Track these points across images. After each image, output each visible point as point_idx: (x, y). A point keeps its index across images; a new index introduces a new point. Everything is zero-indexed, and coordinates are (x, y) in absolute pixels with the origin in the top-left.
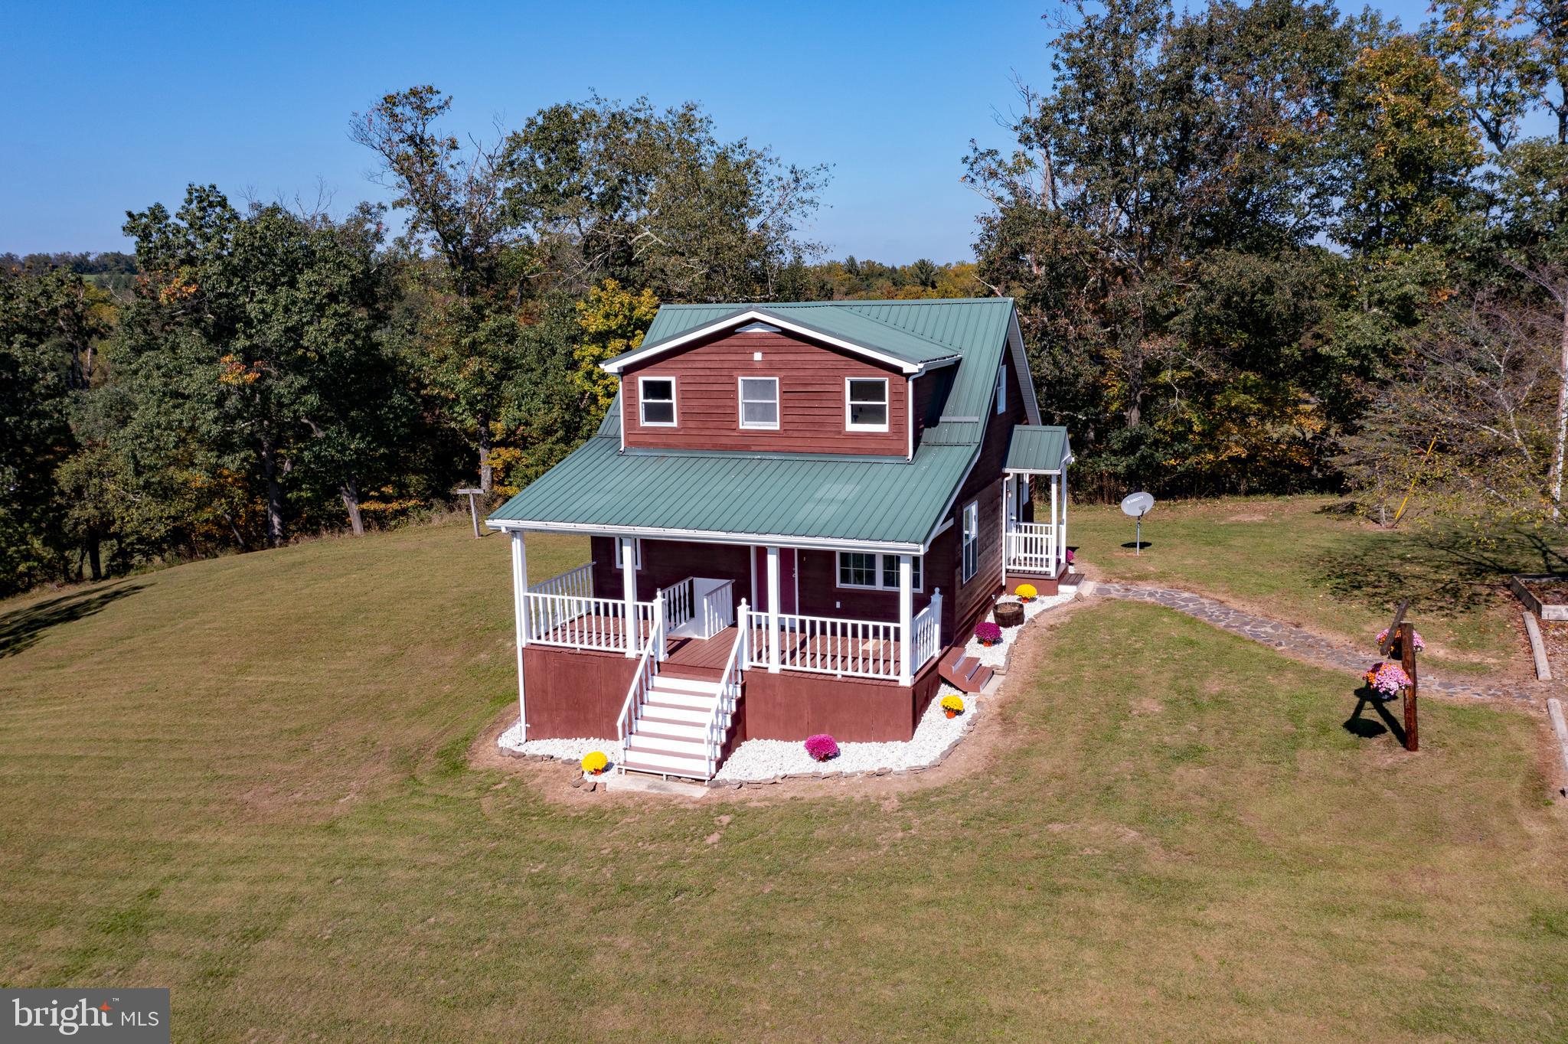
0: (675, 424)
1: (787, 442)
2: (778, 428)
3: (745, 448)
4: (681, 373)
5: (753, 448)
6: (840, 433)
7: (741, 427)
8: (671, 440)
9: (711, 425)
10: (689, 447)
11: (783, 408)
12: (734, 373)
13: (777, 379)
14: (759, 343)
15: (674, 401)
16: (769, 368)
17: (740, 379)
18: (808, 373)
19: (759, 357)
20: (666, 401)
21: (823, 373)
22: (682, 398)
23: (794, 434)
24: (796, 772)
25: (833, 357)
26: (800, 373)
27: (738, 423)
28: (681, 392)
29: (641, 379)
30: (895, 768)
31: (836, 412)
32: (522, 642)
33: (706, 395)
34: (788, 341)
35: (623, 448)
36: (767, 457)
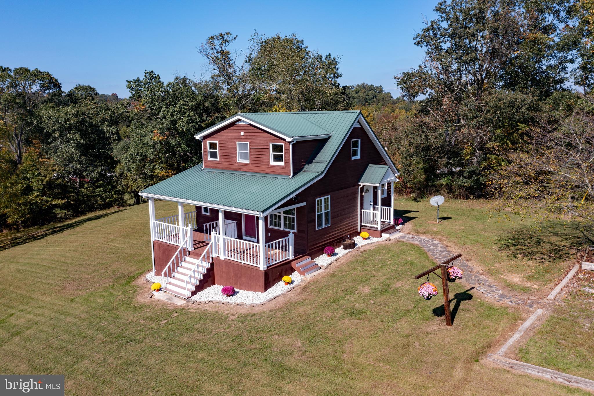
0: (218, 159)
1: (252, 168)
2: (249, 162)
3: (239, 170)
4: (220, 139)
5: (242, 170)
6: (268, 165)
7: (238, 162)
8: (218, 166)
9: (229, 160)
10: (223, 169)
11: (251, 154)
12: (235, 140)
13: (248, 143)
14: (243, 128)
15: (217, 150)
16: (246, 138)
17: (237, 142)
18: (258, 141)
19: (242, 134)
20: (216, 150)
21: (263, 141)
22: (220, 150)
23: (254, 165)
24: (216, 300)
25: (266, 134)
26: (256, 141)
27: (237, 160)
28: (220, 147)
29: (208, 142)
30: (247, 304)
31: (267, 156)
32: (152, 238)
33: (227, 149)
34: (252, 128)
35: (203, 168)
36: (246, 174)
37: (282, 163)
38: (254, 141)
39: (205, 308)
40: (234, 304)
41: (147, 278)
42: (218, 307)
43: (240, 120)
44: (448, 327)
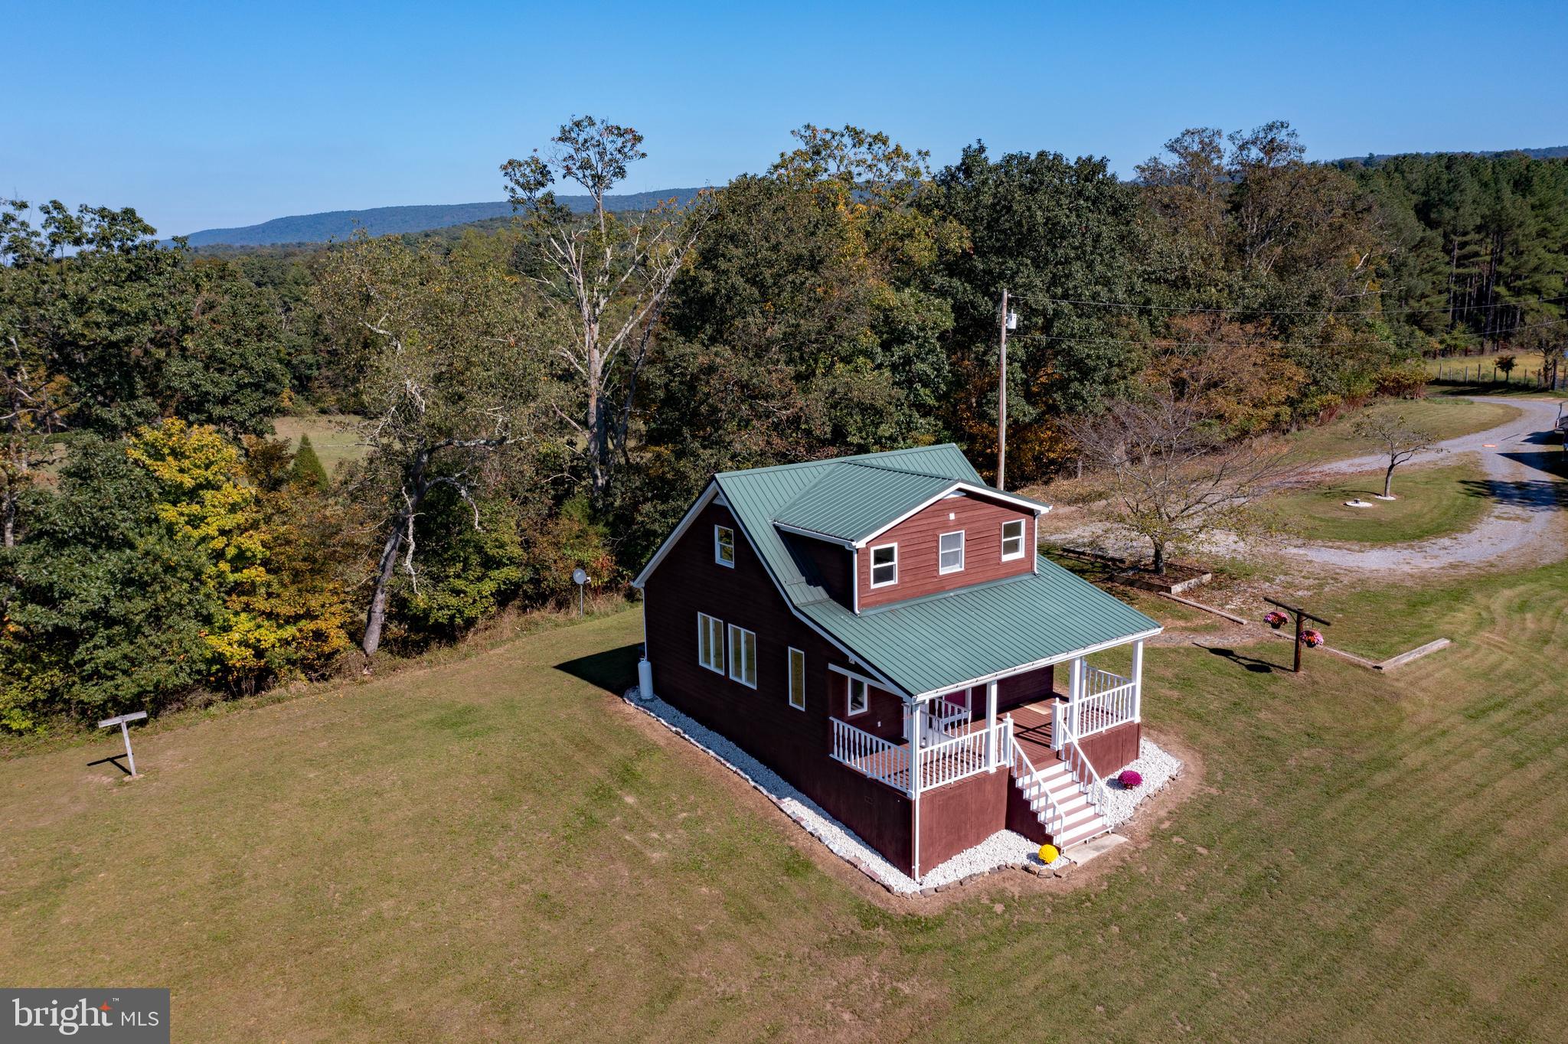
0: (895, 582)
1: (966, 579)
2: (962, 569)
3: (942, 589)
4: (901, 539)
5: (947, 588)
6: (998, 564)
7: (941, 573)
8: (894, 595)
9: (919, 576)
10: (904, 599)
11: (966, 552)
12: (937, 532)
13: (963, 531)
14: (953, 506)
16: (959, 524)
17: (941, 535)
18: (981, 523)
19: (952, 516)
20: (890, 564)
21: (989, 522)
22: (901, 559)
23: (973, 571)
24: (1139, 801)
25: (995, 509)
26: (978, 524)
27: (938, 571)
28: (900, 554)
29: (873, 549)
30: (1174, 773)
31: (997, 549)
32: (916, 794)
33: (918, 553)
34: (970, 502)
35: (857, 611)
36: (958, 592)
37: (1020, 554)
38: (974, 525)
39: (1163, 813)
40: (1167, 785)
41: (915, 892)
42: (1163, 801)
43: (960, 490)
44: (1301, 673)
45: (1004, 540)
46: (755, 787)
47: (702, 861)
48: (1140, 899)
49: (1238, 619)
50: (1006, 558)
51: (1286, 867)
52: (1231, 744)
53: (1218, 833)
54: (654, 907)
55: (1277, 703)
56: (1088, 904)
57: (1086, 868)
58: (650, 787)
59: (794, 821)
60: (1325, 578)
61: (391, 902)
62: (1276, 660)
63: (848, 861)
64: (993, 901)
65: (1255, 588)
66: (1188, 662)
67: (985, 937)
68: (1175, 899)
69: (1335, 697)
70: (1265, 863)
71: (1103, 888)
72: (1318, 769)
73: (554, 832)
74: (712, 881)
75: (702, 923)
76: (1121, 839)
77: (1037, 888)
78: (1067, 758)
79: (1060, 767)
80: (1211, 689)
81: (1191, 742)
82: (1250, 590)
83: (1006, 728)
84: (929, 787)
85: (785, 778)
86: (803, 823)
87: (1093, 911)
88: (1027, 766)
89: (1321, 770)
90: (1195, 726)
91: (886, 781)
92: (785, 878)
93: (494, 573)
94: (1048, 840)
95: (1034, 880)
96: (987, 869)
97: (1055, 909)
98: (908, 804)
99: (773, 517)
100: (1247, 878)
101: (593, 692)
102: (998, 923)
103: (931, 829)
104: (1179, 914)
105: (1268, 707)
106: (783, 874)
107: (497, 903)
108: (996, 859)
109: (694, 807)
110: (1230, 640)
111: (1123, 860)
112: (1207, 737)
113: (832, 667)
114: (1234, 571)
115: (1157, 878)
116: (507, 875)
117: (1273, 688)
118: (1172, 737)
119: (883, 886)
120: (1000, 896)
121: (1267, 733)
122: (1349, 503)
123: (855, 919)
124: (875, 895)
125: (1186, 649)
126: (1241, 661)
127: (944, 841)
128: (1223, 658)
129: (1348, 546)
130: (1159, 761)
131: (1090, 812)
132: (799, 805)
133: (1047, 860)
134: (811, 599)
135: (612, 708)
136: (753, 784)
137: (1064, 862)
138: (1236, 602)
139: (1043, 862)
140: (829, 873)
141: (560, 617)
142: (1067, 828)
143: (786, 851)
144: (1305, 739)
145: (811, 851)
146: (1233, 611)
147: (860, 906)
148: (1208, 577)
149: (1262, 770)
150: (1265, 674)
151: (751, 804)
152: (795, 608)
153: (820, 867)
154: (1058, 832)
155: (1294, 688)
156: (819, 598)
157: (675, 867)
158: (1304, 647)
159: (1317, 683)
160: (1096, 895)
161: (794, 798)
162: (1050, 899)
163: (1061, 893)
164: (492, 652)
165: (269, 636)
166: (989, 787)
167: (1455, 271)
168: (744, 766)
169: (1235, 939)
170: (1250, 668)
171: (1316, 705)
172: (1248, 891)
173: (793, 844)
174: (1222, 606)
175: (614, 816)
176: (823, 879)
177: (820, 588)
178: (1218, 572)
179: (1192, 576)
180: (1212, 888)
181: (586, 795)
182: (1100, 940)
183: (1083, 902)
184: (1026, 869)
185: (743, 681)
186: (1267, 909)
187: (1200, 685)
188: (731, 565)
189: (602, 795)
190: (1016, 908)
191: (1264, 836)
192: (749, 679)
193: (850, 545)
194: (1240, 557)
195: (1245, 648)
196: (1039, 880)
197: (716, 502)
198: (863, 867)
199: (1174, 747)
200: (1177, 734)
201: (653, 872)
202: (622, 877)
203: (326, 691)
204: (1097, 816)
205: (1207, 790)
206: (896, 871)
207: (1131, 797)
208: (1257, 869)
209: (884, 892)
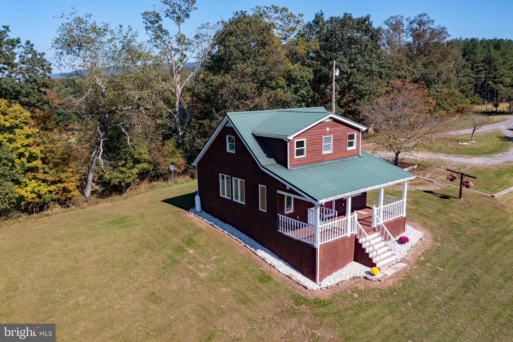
0: (305, 156)
1: (334, 156)
2: (332, 152)
3: (323, 160)
4: (307, 137)
5: (325, 160)
6: (346, 151)
7: (323, 153)
8: (303, 162)
9: (315, 154)
10: (308, 163)
11: (333, 145)
12: (322, 135)
13: (332, 136)
14: (328, 125)
16: (330, 133)
17: (323, 137)
18: (339, 133)
19: (328, 129)
20: (302, 148)
21: (342, 133)
22: (307, 146)
23: (335, 153)
24: (409, 249)
25: (345, 127)
26: (338, 133)
27: (322, 152)
28: (307, 144)
29: (295, 141)
30: (421, 237)
31: (345, 144)
32: (318, 245)
33: (314, 144)
34: (335, 123)
35: (289, 168)
36: (330, 162)
37: (354, 147)
38: (336, 134)
39: (419, 254)
40: (419, 242)
41: (318, 289)
42: (419, 249)
43: (331, 118)
44: (462, 199)
45: (348, 141)
46: (245, 246)
47: (223, 277)
48: (418, 290)
49: (432, 180)
50: (349, 149)
51: (478, 275)
52: (441, 226)
53: (445, 261)
54: (202, 297)
55: (455, 210)
56: (395, 293)
57: (391, 277)
58: (200, 246)
59: (262, 259)
60: (460, 166)
61: (84, 297)
62: (451, 194)
63: (287, 276)
64: (353, 292)
65: (435, 170)
66: (416, 196)
67: (352, 309)
68: (434, 290)
69: (479, 208)
70: (469, 274)
71: (401, 285)
72: (480, 235)
73: (158, 265)
74: (228, 285)
75: (224, 304)
76: (405, 265)
77: (372, 286)
78: (379, 230)
79: (376, 234)
80: (428, 205)
81: (424, 225)
82: (433, 171)
83: (354, 217)
84: (323, 243)
85: (258, 242)
86: (266, 260)
87: (398, 296)
88: (364, 233)
89: (481, 235)
90: (424, 219)
91: (304, 241)
92: (260, 284)
93: (137, 166)
94: (374, 265)
95: (370, 283)
96: (348, 278)
97: (381, 295)
98: (314, 250)
99: (251, 130)
100: (463, 280)
101: (176, 210)
102: (357, 302)
103: (324, 261)
104: (437, 297)
105: (452, 212)
106: (259, 282)
107: (131, 297)
108: (352, 274)
109: (219, 254)
110: (430, 188)
111: (407, 273)
112: (430, 223)
113: (279, 192)
114: (424, 165)
115: (424, 281)
116: (136, 284)
117: (452, 205)
118: (417, 224)
119: (303, 286)
120: (355, 290)
121: (455, 221)
122: (460, 143)
123: (292, 301)
124: (300, 290)
125: (414, 191)
126: (437, 195)
127: (329, 266)
128: (429, 194)
129: (465, 156)
130: (413, 233)
131: (390, 253)
132: (264, 252)
133: (375, 274)
134: (269, 163)
135: (184, 215)
136: (244, 244)
137: (382, 275)
138: (429, 175)
139: (373, 275)
140: (279, 281)
141: (164, 184)
142: (383, 260)
143: (260, 272)
144: (471, 223)
145: (270, 272)
146: (429, 178)
147: (294, 296)
148: (416, 166)
149: (456, 236)
150: (448, 200)
151: (243, 252)
152: (262, 167)
153: (275, 279)
154: (379, 261)
155: (461, 204)
156: (272, 163)
157: (211, 280)
158: (464, 188)
159: (470, 202)
160: (398, 289)
161: (261, 250)
162: (378, 291)
163: (383, 288)
164: (137, 197)
165: (44, 189)
166: (347, 243)
167: (475, 76)
168: (240, 237)
169: (464, 307)
170: (441, 197)
171: (472, 211)
172: (464, 286)
173: (262, 269)
174: (424, 176)
175: (184, 258)
176: (276, 284)
177: (272, 159)
178: (419, 165)
179: (410, 166)
180: (449, 285)
181: (173, 250)
182: (404, 309)
183: (393, 292)
184: (365, 278)
185: (239, 201)
186: (475, 293)
187: (423, 204)
188: (233, 152)
189: (180, 250)
190: (364, 295)
191: (465, 262)
192: (242, 200)
193: (286, 138)
194: (425, 160)
195: (437, 190)
196: (372, 283)
197: (227, 125)
198: (294, 278)
199: (419, 227)
200: (418, 222)
201: (201, 282)
202: (187, 284)
203: (68, 211)
204: (393, 255)
205: (436, 244)
206: (308, 280)
207: (405, 247)
208: (466, 277)
209: (304, 289)
